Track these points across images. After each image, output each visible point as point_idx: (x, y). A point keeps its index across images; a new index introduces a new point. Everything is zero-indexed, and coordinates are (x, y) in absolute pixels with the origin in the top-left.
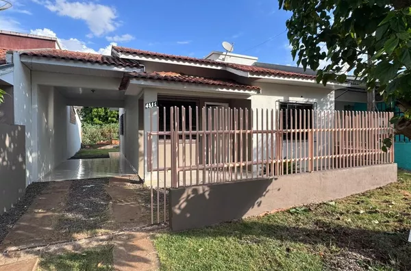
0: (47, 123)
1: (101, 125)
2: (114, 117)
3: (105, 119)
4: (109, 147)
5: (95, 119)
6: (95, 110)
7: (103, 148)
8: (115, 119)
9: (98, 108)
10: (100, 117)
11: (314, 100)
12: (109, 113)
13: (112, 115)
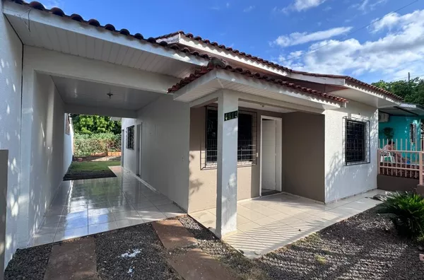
0: (45, 139)
1: (90, 134)
2: (103, 127)
3: (94, 129)
4: (104, 159)
5: (83, 128)
6: (84, 119)
7: (97, 160)
8: (104, 129)
9: (86, 117)
10: (88, 127)
11: (366, 119)
12: (98, 123)
13: (101, 125)
